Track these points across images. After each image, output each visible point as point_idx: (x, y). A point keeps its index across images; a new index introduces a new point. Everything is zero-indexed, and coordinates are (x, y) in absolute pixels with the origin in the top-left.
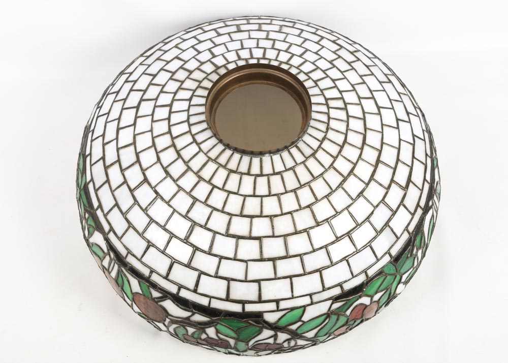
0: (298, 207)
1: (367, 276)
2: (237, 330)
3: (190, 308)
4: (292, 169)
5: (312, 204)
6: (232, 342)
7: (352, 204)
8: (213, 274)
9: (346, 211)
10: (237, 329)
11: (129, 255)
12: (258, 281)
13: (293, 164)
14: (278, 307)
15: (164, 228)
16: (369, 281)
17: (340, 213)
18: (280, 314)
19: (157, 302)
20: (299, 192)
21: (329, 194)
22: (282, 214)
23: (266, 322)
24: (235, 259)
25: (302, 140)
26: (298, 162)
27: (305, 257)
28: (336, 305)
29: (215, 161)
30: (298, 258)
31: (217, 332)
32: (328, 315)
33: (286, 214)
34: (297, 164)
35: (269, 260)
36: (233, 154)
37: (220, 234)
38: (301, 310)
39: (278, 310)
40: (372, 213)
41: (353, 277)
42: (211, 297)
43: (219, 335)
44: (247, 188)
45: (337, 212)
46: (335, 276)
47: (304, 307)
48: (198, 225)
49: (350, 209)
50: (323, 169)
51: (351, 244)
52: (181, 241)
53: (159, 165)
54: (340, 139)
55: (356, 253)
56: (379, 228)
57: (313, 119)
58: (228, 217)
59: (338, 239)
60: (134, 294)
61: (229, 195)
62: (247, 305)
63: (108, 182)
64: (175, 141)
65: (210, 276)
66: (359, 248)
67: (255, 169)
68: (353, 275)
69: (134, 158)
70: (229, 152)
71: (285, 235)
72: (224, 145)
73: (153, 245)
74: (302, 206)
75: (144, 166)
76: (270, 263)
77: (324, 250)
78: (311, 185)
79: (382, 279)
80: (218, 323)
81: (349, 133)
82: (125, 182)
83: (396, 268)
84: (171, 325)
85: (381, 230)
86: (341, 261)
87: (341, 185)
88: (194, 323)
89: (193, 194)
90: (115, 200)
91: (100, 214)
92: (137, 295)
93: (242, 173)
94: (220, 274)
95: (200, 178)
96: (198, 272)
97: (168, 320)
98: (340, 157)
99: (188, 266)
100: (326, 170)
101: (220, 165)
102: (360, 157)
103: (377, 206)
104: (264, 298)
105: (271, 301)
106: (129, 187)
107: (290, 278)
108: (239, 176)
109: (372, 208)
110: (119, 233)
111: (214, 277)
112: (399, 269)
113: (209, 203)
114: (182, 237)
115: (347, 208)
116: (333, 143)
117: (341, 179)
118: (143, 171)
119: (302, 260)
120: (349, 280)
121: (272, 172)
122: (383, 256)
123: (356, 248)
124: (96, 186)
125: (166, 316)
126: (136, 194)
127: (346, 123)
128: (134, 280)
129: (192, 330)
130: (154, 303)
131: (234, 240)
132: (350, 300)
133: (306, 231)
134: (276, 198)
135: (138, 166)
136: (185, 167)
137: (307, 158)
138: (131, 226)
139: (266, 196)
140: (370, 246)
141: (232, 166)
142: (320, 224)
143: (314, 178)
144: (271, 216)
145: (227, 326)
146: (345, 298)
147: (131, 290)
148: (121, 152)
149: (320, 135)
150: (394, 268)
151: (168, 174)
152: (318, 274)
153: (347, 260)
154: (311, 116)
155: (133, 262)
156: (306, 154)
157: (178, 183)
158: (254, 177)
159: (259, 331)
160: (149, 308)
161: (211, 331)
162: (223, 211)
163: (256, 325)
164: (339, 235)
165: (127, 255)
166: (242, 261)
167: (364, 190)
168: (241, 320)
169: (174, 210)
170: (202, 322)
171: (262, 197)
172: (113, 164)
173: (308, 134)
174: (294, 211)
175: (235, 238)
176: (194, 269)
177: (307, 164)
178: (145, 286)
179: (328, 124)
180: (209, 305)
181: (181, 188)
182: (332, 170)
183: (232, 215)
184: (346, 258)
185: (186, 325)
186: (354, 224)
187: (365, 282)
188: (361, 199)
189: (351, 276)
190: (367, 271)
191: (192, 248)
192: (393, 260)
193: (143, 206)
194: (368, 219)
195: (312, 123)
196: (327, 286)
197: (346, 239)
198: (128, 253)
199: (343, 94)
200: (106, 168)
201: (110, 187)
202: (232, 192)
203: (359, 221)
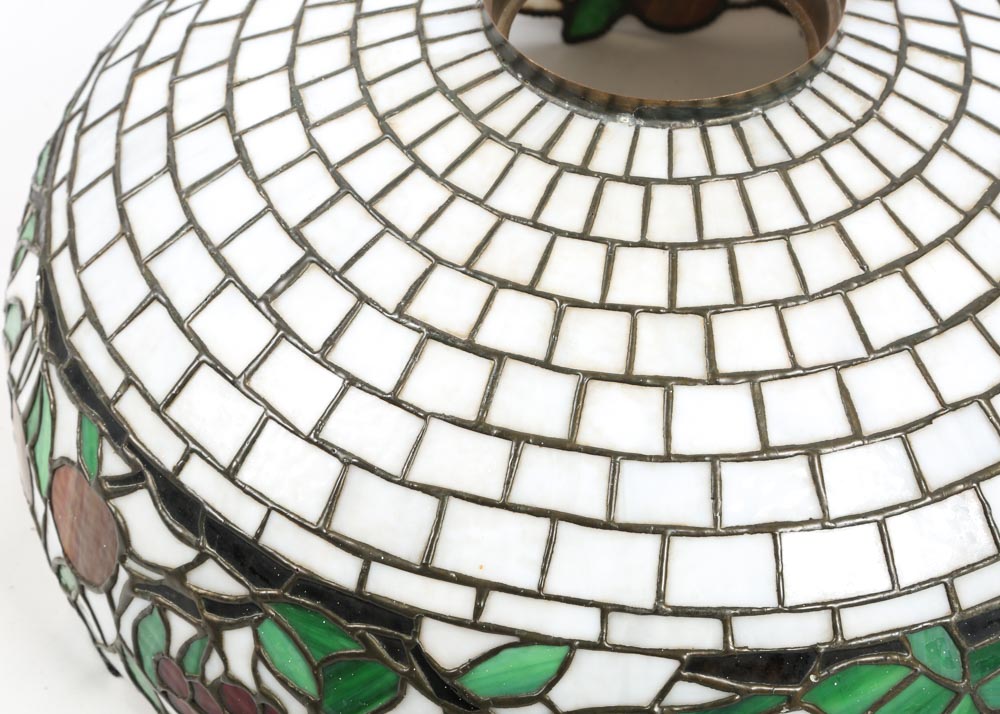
0: (663, 302)
1: (836, 629)
2: (323, 661)
3: (197, 534)
4: (695, 183)
5: (718, 310)
7: (862, 361)
8: (306, 427)
9: (829, 377)
10: (322, 656)
11: (86, 325)
12: (441, 494)
13: (702, 170)
14: (478, 610)
15: (216, 254)
16: (840, 654)
17: (808, 372)
18: (480, 642)
19: (108, 496)
20: (684, 257)
21: (789, 299)
22: (602, 306)
23: (426, 662)
24: (394, 399)
25: (764, 116)
26: (721, 169)
27: (627, 467)
28: (690, 693)
29: (453, 96)
30: (604, 463)
31: (258, 656)
33: (614, 308)
34: (714, 174)
35: (504, 434)
36: (519, 89)
38: (560, 652)
39: (475, 624)
40: (928, 420)
41: (781, 608)
42: (273, 508)
43: (263, 670)
44: (518, 194)
45: (795, 366)
47: (572, 646)
48: (322, 264)
49: (849, 375)
50: (800, 221)
51: (810, 489)
52: (251, 301)
53: (284, 76)
54: (902, 158)
55: (818, 525)
56: (935, 482)
57: (830, 74)
58: (423, 264)
59: (767, 452)
60: (56, 465)
61: (451, 200)
62: (377, 569)
63: (122, 108)
64: (363, 24)
65: (296, 432)
66: (834, 513)
67: (570, 149)
68: (781, 601)
69: (224, 52)
70: (507, 82)
71: (586, 374)
72: (502, 60)
73: (164, 300)
74: (681, 303)
75: (241, 74)
76: (504, 447)
77: (704, 469)
78: (739, 250)
79: (896, 675)
80: (267, 615)
81: (943, 155)
82: (168, 110)
83: (963, 663)
84: (127, 603)
85: (939, 491)
86: (755, 529)
87: (844, 288)
88: (193, 598)
89: (347, 172)
90: (118, 156)
91: (60, 197)
92: (62, 470)
93: (522, 149)
94: (329, 434)
95: (387, 133)
96: (261, 410)
97: (123, 577)
98: (876, 206)
99: (240, 382)
100: (810, 227)
101: (464, 111)
102: (951, 236)
103: (956, 406)
104: (441, 562)
105: (462, 580)
106: (170, 124)
107: (553, 522)
108: (508, 155)
109: (935, 406)
110: (84, 255)
111: (308, 439)
112: (975, 677)
113: (382, 207)
114: (259, 290)
115: (839, 367)
116: (869, 161)
117: (854, 270)
118: (231, 87)
119: (614, 473)
120: (763, 612)
121: (619, 171)
122: (921, 586)
123: (824, 508)
124: (88, 122)
125: (122, 560)
126: (181, 144)
127: (946, 126)
128: (68, 412)
129: (183, 630)
130: (101, 500)
131: (414, 338)
132: (747, 695)
133: (664, 383)
134: (600, 250)
135: (220, 75)
136: (357, 96)
137: (756, 170)
138: (126, 233)
139: (572, 235)
140: (881, 525)
141: (501, 121)
142: (722, 380)
143: (757, 236)
144: (563, 300)
145: (293, 632)
146: (731, 679)
147: (51, 454)
148: (197, 33)
149: (833, 124)
150: (957, 660)
151: (297, 105)
152: (654, 541)
153: (774, 537)
154: (826, 63)
155: (87, 345)
156: (760, 161)
157: (315, 133)
158: (553, 170)
159: (394, 688)
160: (83, 523)
161: (239, 643)
162: (413, 242)
163: (391, 659)
164: (775, 440)
165: (79, 322)
166: (415, 411)
167: (922, 336)
168: (343, 622)
169: (270, 208)
170: (219, 596)
171: (557, 233)
172: (158, 63)
173: (791, 104)
174: (647, 310)
175: (419, 331)
176: (255, 397)
177: (751, 185)
178: (92, 432)
179: (877, 104)
180: (258, 535)
181: (316, 150)
182: (830, 233)
183: (437, 261)
184: (772, 529)
185: (170, 603)
186: (843, 429)
187: (823, 649)
188: (903, 361)
189: (773, 603)
190: (841, 610)
191: (273, 330)
192: (959, 624)
193: (186, 181)
194: (905, 431)
195: (821, 82)
196: (674, 598)
197: (799, 467)
198: (84, 316)
199: (976, 53)
200: (138, 71)
201: (121, 123)
202: (468, 194)
203: (869, 426)
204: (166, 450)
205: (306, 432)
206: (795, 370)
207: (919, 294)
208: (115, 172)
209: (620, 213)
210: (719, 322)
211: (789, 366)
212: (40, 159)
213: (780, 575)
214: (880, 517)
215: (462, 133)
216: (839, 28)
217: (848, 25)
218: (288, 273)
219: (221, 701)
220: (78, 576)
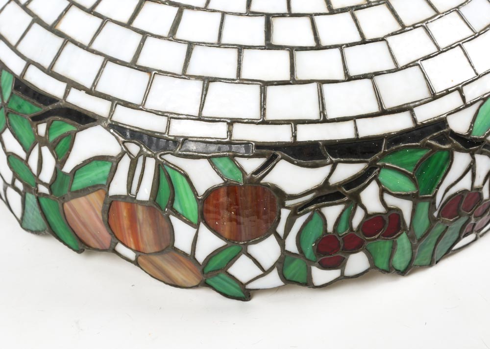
2: (414, 170)
3: (324, 158)
6: (408, 208)
10: (413, 168)
12: (416, 64)
15: (219, 45)
18: (472, 110)
19: (258, 182)
23: (457, 136)
27: (463, 11)
30: (455, 14)
31: (383, 191)
35: (416, 26)
39: (466, 105)
42: (354, 118)
43: (387, 197)
48: (277, 15)
62: (417, 111)
65: (338, 82)
76: (420, 31)
80: (380, 168)
88: (338, 190)
94: (353, 72)
97: (285, 214)
99: (293, 81)
104: (438, 89)
105: (450, 91)
111: (345, 81)
119: (461, 15)
125: (281, 205)
128: (198, 165)
129: (334, 212)
130: (253, 186)
138: (155, 73)
147: (195, 194)
159: (448, 159)
160: (240, 211)
161: (369, 194)
163: (442, 146)
165: (168, 126)
166: (377, 40)
168: (416, 144)
175: (348, 11)
176: (306, 82)
185: (322, 204)
193: (164, 33)
198: (169, 120)
204: (282, 135)
205: (343, 79)
208: (110, 60)
219: (365, 233)
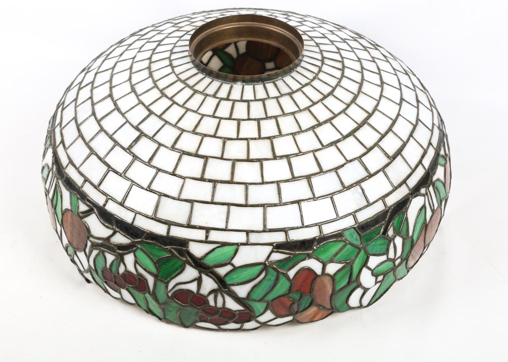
0: (257, 136)
1: (321, 231)
2: (158, 261)
3: (113, 225)
4: (263, 100)
5: (274, 137)
6: (151, 280)
7: (320, 149)
8: (145, 186)
9: (311, 155)
10: (157, 259)
11: (70, 165)
12: (192, 202)
13: (265, 96)
14: (207, 237)
15: (111, 137)
16: (322, 239)
17: (304, 154)
18: (209, 247)
19: (82, 218)
20: (262, 122)
21: (296, 132)
22: (238, 139)
23: (191, 256)
24: (173, 174)
25: (283, 80)
26: (271, 96)
27: (250, 187)
28: (277, 257)
29: (183, 82)
30: (243, 186)
31: (136, 262)
32: (265, 266)
33: (241, 139)
34: (269, 97)
35: (210, 181)
36: (204, 78)
37: (165, 147)
38: (234, 248)
39: (206, 242)
40: (343, 166)
41: (303, 226)
42: (137, 213)
43: (138, 267)
44: (208, 108)
45: (300, 152)
46: (281, 217)
47: (238, 245)
48: (146, 136)
49: (317, 154)
50: (297, 109)
51: (308, 189)
52: (124, 150)
53: (128, 82)
54: (326, 90)
55: (312, 200)
56: (347, 184)
57: (301, 67)
58: (179, 132)
59: (294, 178)
60: (63, 212)
61: (186, 112)
62: (173, 228)
63: (76, 100)
64: (152, 65)
65: (142, 188)
66: (317, 196)
67: (223, 93)
68: (303, 224)
69: (108, 78)
70: (200, 76)
71: (234, 160)
72: (198, 70)
73: (94, 153)
74: (262, 136)
75: (114, 84)
76: (211, 185)
77: (275, 185)
78: (279, 119)
79: (341, 245)
80: (138, 248)
81: (338, 88)
82: (91, 98)
83: (361, 239)
84: (91, 252)
85: (348, 187)
86: (293, 203)
87: (313, 128)
88: (113, 246)
89: (151, 108)
90: (76, 114)
91: (58, 130)
92: (65, 213)
93: (207, 95)
94: (153, 187)
95: (163, 95)
96: (130, 182)
97: (89, 244)
98: (320, 103)
99: (123, 175)
100: (300, 111)
101: (188, 86)
102: (344, 111)
103: (351, 161)
104: (193, 223)
105: (201, 228)
106: (92, 101)
107: (228, 206)
108: (203, 97)
109: (344, 161)
110: (67, 145)
111: (146, 190)
112: (365, 244)
113: (164, 117)
114: (126, 146)
115: (314, 151)
116: (316, 91)
117: (315, 123)
118: (111, 88)
119: (247, 189)
120: (297, 228)
121: (239, 98)
122: (346, 216)
123: (314, 194)
124: (65, 106)
125: (88, 238)
126: (96, 107)
127: (338, 80)
128: (66, 194)
129: (110, 258)
130: (79, 219)
131: (178, 155)
132: (295, 255)
133: (260, 161)
134: (235, 123)
135: (108, 85)
136: (153, 85)
137: (282, 95)
138: (81, 135)
139: (226, 119)
140: (332, 198)
141: (200, 87)
142: (278, 158)
143: (284, 114)
144: (225, 138)
145: (147, 252)
146: (289, 250)
147: (62, 209)
148: (98, 75)
149: (304, 81)
150: (359, 239)
151: (133, 90)
152: (261, 209)
153: (299, 204)
154: (300, 64)
155: (71, 172)
156: (283, 92)
157: (140, 97)
158: (218, 100)
159: (182, 266)
160: (74, 229)
161: (129, 259)
162: (175, 126)
163: (180, 257)
164: (296, 175)
165: (67, 165)
166: (180, 177)
167: (339, 141)
168: (163, 246)
169: (127, 121)
170: (121, 244)
171: (221, 118)
172: (87, 85)
173: (290, 76)
174: (252, 139)
175: (180, 152)
176: (128, 179)
177: (281, 100)
178: (75, 198)
179: (317, 75)
180: (133, 222)
181: (141, 102)
182: (307, 112)
183: (183, 131)
184: (298, 202)
185: (105, 250)
186: (317, 170)
187: (317, 238)
188: (333, 148)
189: (300, 225)
190: (322, 226)
191: (132, 158)
192: (358, 227)
193: (99, 117)
194: (336, 169)
195: (299, 69)
196: (269, 226)
197: (304, 182)
198: (69, 163)
199: (345, 59)
200: (80, 89)
201: (76, 104)
202: (191, 110)
203: (325, 168)
204: (100, 200)
205: (146, 187)
206: (300, 153)
207: (336, 128)
208: (75, 119)
209: (241, 111)
210: (275, 141)
211: (298, 152)
212: (50, 122)
213: (302, 216)
214: (331, 196)
215: (188, 92)
216: (302, 54)
217: (305, 53)
218: (135, 140)
219: (125, 280)
220: (74, 248)
